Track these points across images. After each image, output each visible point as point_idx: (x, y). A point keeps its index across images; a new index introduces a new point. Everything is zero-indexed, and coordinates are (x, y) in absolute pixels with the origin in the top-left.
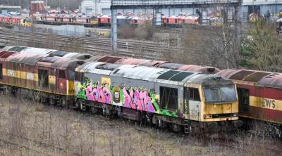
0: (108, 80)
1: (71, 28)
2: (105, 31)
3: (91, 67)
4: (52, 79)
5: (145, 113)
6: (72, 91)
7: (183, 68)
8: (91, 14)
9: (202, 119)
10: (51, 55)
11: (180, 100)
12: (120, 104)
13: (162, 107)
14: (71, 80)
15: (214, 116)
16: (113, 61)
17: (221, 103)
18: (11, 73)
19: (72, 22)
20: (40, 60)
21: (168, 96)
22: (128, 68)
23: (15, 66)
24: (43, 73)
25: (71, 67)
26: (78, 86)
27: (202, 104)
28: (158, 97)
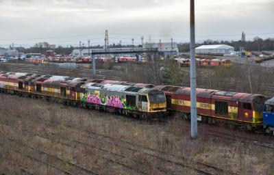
0: (98, 92)
1: (69, 64)
2: (87, 65)
3: (89, 85)
4: (68, 92)
5: (118, 108)
6: (79, 98)
7: (137, 85)
8: (78, 56)
9: (149, 111)
10: (66, 79)
11: (137, 102)
12: (105, 104)
13: (128, 105)
14: (78, 92)
15: (155, 109)
16: (99, 82)
17: (158, 103)
18: (46, 89)
19: (69, 61)
20: (62, 82)
21: (131, 100)
22: (109, 86)
23: (48, 85)
24: (63, 89)
25: (78, 85)
26: (82, 95)
27: (149, 103)
28: (125, 100)
